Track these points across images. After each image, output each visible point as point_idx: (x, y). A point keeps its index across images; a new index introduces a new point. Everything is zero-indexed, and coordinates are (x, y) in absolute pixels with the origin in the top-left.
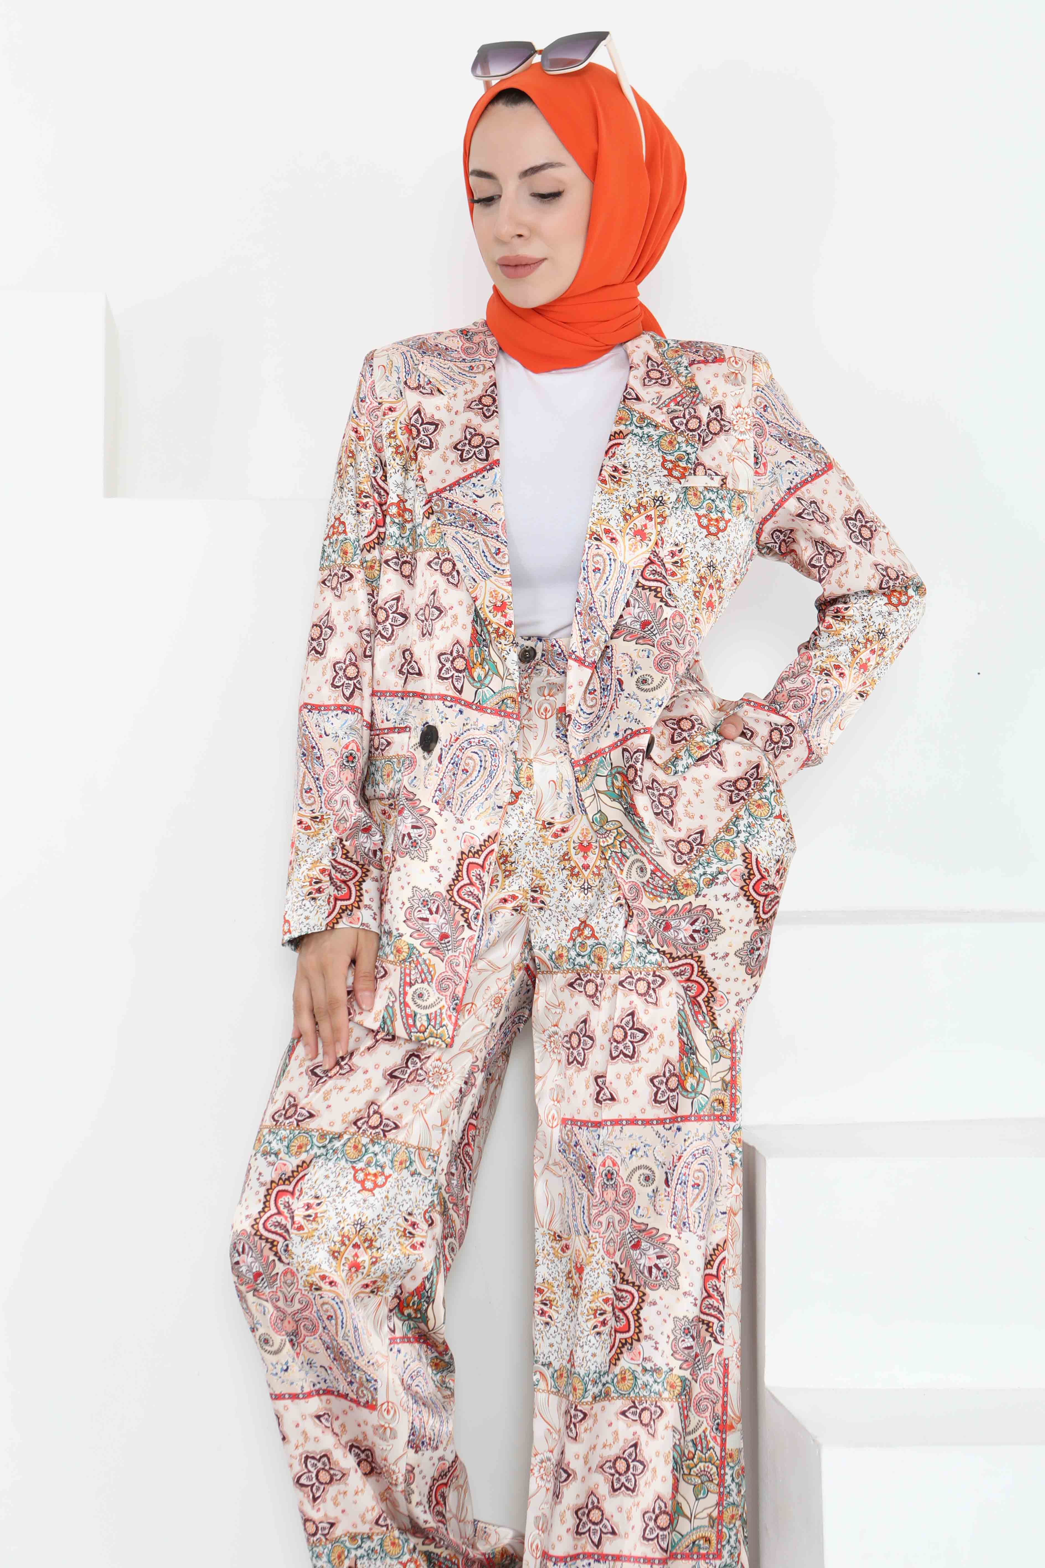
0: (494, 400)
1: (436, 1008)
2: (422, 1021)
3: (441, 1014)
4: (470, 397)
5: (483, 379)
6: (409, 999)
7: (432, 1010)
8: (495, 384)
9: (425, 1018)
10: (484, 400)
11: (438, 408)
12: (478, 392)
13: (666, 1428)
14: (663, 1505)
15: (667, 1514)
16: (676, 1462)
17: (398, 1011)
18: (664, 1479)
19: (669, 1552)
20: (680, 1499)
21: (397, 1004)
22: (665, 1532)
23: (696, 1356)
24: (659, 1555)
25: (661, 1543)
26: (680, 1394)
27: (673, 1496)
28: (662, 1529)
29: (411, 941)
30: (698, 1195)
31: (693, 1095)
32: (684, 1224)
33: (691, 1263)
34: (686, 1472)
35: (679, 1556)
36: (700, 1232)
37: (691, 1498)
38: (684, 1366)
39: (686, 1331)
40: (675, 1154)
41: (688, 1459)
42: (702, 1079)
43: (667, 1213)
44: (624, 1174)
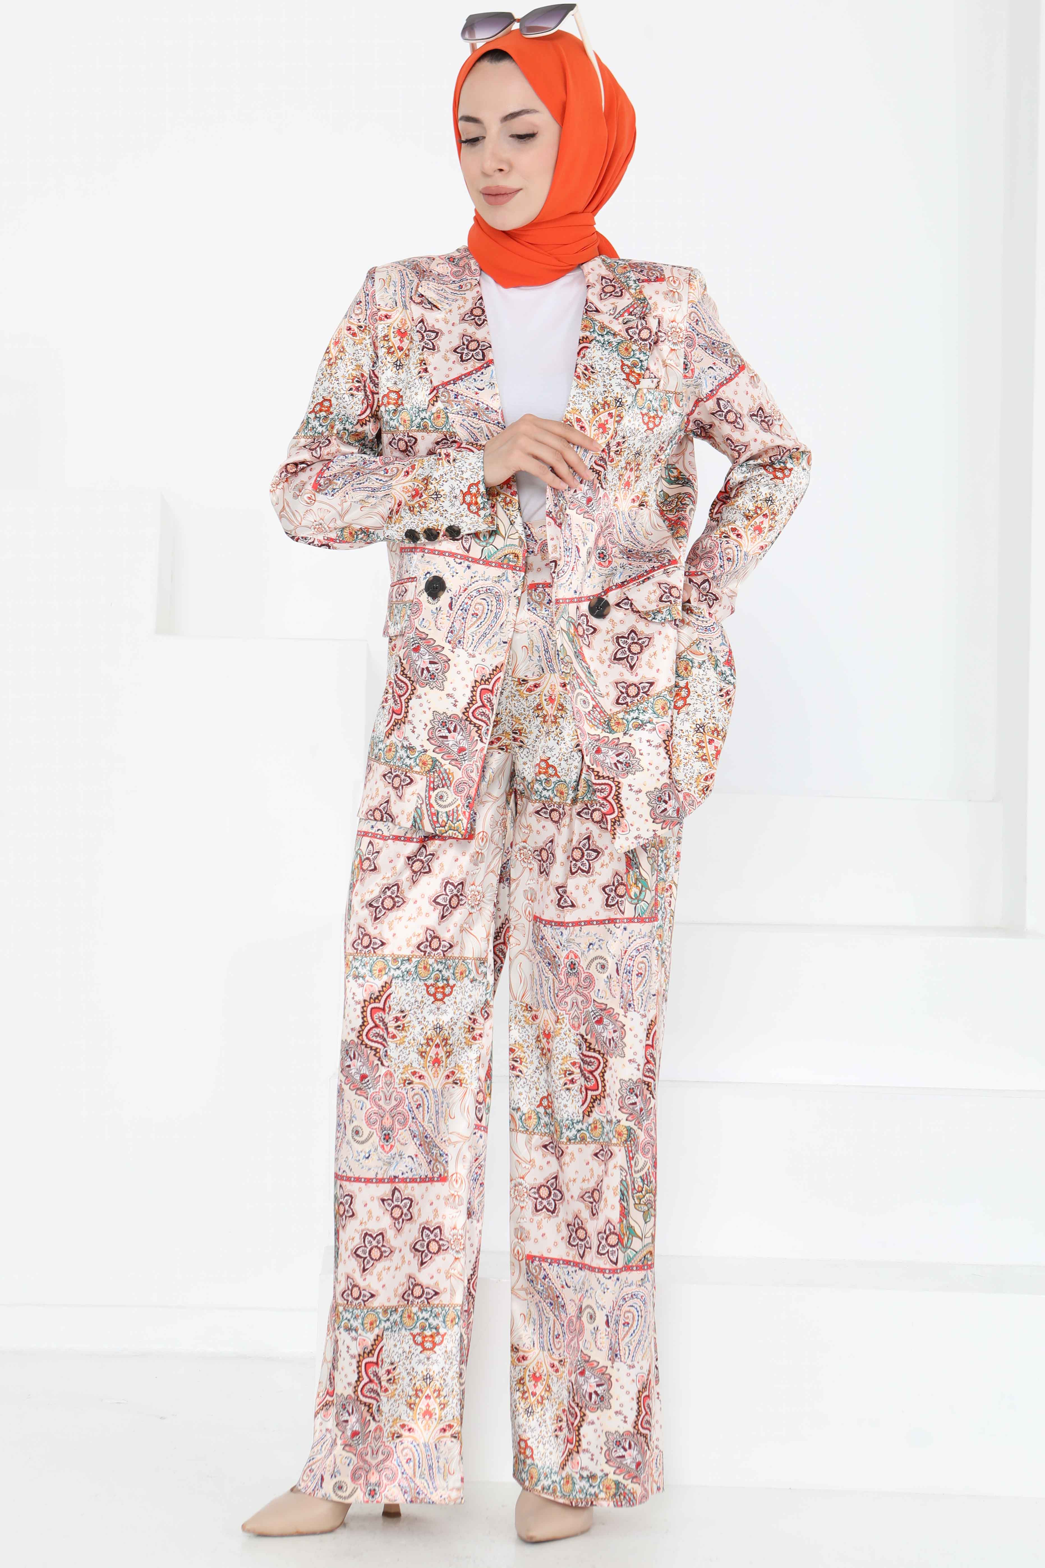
0: (483, 311)
1: (454, 806)
2: (443, 818)
3: (457, 811)
4: (463, 311)
5: (471, 295)
6: (433, 801)
7: (450, 808)
8: (481, 298)
9: (445, 815)
10: (475, 312)
11: (437, 321)
12: (469, 306)
13: (615, 1167)
14: (612, 1228)
15: (616, 1234)
16: (623, 1194)
17: (425, 811)
18: (613, 1207)
19: (620, 1264)
20: (632, 1223)
21: (424, 806)
22: (615, 1249)
23: (641, 1110)
24: (609, 1266)
25: (611, 1257)
26: (626, 1141)
27: (621, 1221)
28: (612, 1246)
29: (434, 755)
30: (641, 982)
31: (636, 901)
32: (630, 1005)
33: (636, 1036)
34: (637, 1201)
35: (634, 1268)
36: (642, 1012)
37: (641, 1222)
38: (630, 1118)
39: (631, 1091)
40: (622, 949)
41: (638, 1192)
42: (644, 889)
43: (618, 996)
44: (584, 964)
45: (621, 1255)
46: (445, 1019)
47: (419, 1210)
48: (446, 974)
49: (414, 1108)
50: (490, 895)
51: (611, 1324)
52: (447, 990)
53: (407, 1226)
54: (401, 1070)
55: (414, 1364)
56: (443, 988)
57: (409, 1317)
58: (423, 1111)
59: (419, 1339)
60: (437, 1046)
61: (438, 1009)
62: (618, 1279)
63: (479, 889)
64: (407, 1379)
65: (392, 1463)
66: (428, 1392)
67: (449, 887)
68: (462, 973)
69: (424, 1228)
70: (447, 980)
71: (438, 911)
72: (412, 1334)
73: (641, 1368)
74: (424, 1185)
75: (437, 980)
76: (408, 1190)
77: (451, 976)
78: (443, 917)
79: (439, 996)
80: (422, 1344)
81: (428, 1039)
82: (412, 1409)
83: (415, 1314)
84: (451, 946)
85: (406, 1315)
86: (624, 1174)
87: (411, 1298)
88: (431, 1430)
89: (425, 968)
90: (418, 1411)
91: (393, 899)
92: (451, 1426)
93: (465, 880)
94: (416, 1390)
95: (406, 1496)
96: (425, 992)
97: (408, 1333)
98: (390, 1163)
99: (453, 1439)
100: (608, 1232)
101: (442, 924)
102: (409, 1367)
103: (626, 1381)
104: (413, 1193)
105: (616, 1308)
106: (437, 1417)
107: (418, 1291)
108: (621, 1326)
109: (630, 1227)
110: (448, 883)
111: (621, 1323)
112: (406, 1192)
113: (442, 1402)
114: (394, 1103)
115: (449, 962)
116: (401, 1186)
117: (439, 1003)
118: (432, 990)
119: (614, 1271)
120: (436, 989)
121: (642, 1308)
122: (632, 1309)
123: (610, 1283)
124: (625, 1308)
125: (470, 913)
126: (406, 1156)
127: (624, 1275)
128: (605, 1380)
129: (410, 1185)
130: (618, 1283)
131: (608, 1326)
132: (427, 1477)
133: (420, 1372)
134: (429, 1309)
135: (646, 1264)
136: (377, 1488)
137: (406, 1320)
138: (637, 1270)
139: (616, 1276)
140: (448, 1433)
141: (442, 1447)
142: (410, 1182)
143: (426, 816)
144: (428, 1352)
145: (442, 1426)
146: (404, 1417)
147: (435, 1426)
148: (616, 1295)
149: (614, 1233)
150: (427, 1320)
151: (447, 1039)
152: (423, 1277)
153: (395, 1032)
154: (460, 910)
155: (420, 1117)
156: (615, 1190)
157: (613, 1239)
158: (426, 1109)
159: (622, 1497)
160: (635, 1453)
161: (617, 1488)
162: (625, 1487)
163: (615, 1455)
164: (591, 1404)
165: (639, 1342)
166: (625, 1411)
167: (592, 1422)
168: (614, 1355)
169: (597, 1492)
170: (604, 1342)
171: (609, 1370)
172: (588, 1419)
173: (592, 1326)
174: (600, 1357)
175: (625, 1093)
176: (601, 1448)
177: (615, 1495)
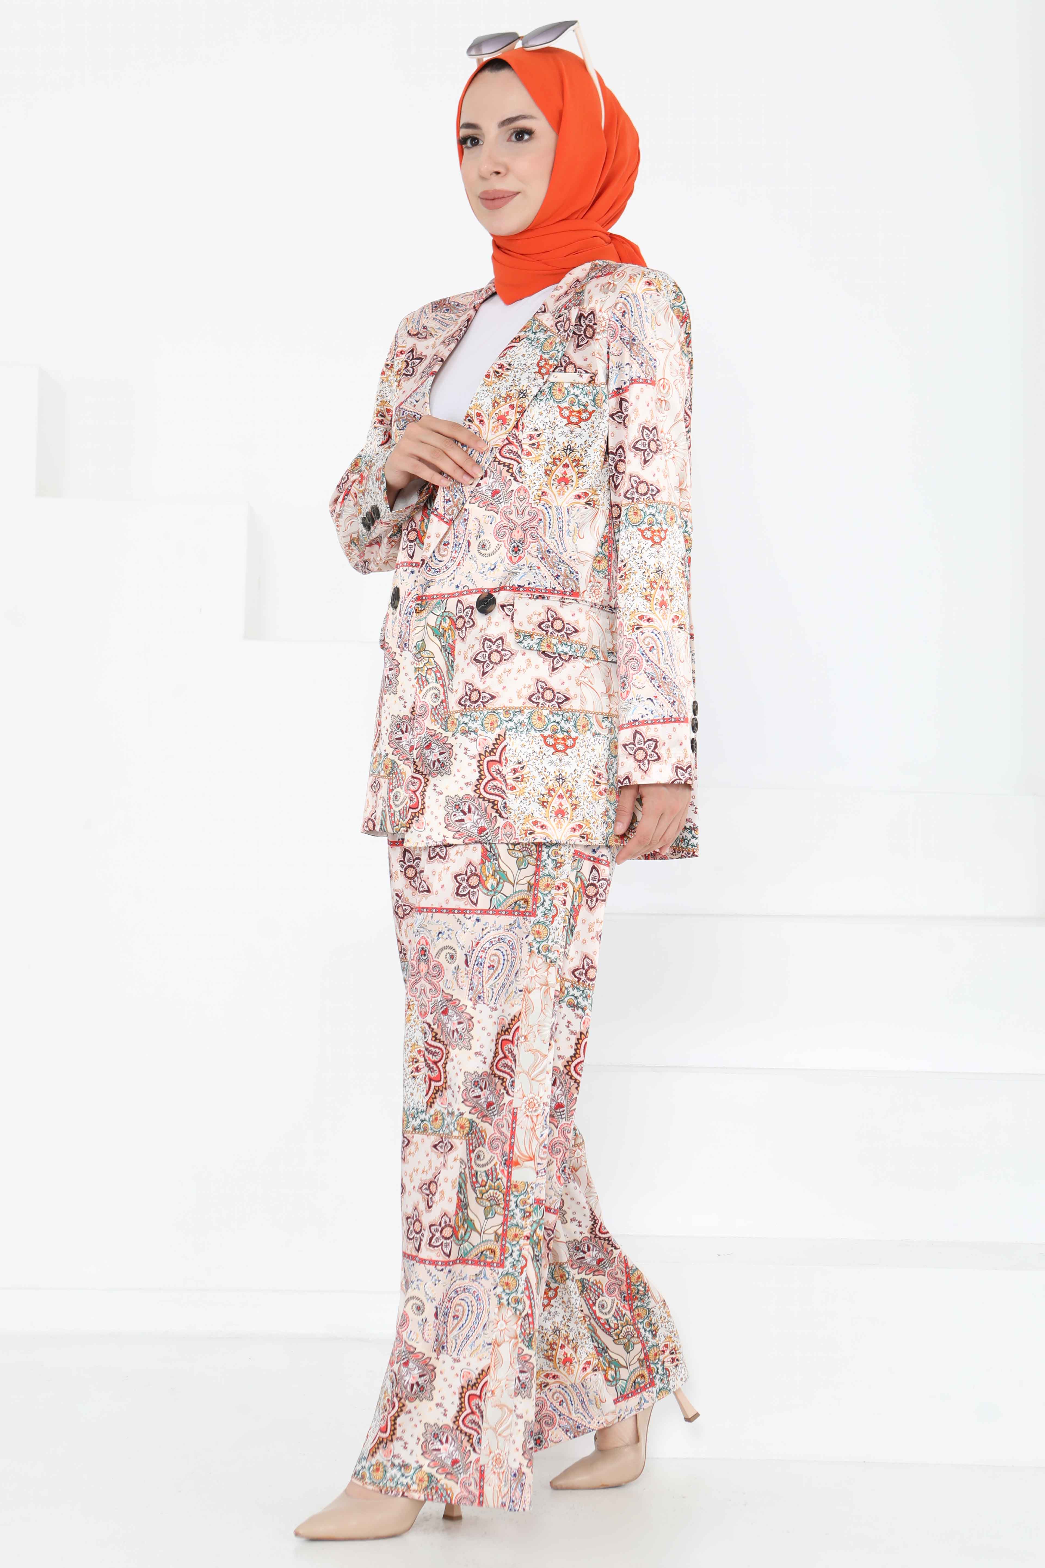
6: (392, 802)
8: (468, 319)
10: (455, 334)
13: (455, 1160)
14: (447, 1220)
15: (451, 1226)
16: (460, 1187)
18: (450, 1200)
19: (453, 1257)
20: (471, 1216)
22: (449, 1241)
23: (489, 1104)
24: (442, 1258)
25: (445, 1250)
26: (468, 1134)
27: (457, 1213)
28: (446, 1238)
29: (393, 758)
30: (492, 974)
31: (492, 893)
32: (479, 997)
33: (484, 1029)
34: (479, 1196)
35: (470, 1262)
36: (492, 1005)
37: (482, 1217)
38: (473, 1111)
39: (476, 1084)
40: (474, 940)
41: (481, 1186)
42: (502, 881)
43: (466, 988)
44: (433, 952)
45: (455, 1248)
51: (439, 1316)
62: (450, 1271)
73: (469, 1365)
86: (466, 1167)
100: (443, 1225)
103: (450, 1374)
105: (446, 1300)
108: (451, 1319)
109: (467, 1220)
111: (451, 1315)
119: (446, 1264)
121: (474, 1303)
122: (463, 1303)
123: (442, 1276)
124: (457, 1301)
127: (458, 1268)
128: (428, 1371)
130: (450, 1275)
131: (437, 1318)
135: (483, 1260)
138: (472, 1264)
139: (448, 1268)
148: (447, 1287)
149: (449, 1226)
156: (453, 1182)
157: (448, 1232)
159: (434, 1491)
160: (452, 1448)
161: (430, 1481)
162: (438, 1481)
163: (431, 1447)
164: (412, 1395)
165: (467, 1337)
166: (446, 1404)
167: (410, 1412)
168: (440, 1347)
169: (410, 1483)
170: (431, 1334)
171: (433, 1362)
172: (406, 1409)
173: (420, 1318)
174: (424, 1347)
175: (469, 1085)
176: (418, 1439)
177: (426, 1488)
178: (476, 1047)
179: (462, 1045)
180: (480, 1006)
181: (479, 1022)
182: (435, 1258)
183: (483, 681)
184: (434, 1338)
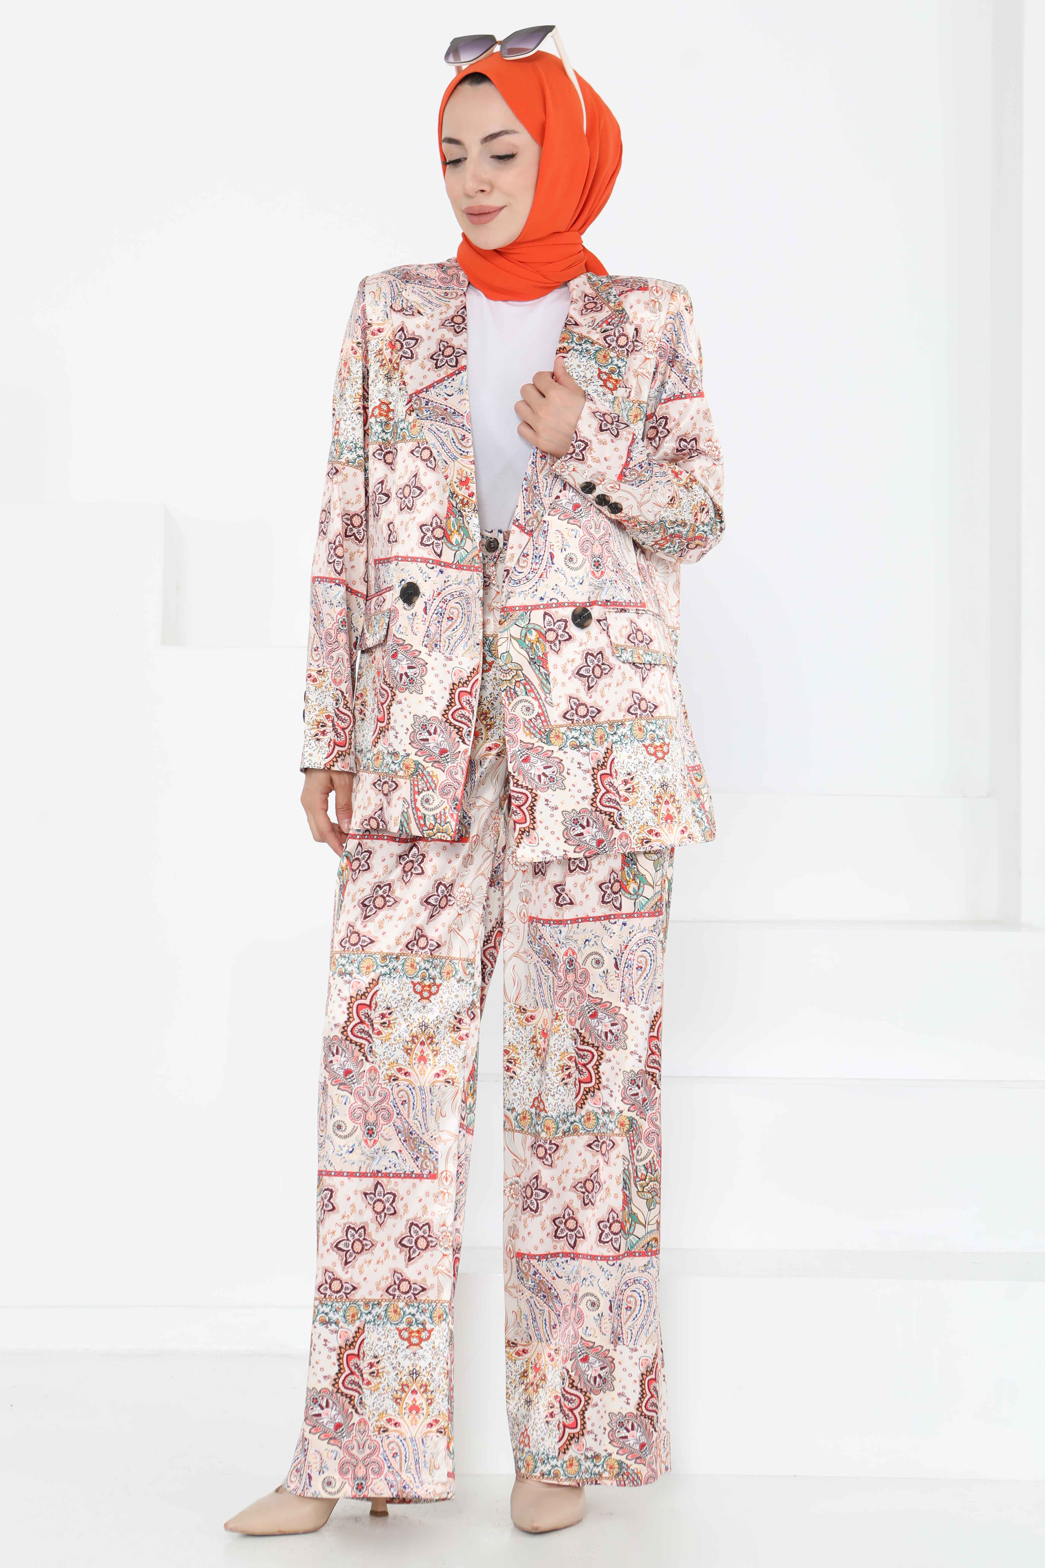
0: (464, 320)
1: (441, 809)
2: (430, 821)
3: (445, 813)
4: (444, 317)
5: (455, 303)
6: (418, 805)
7: (437, 811)
8: (465, 308)
9: (432, 818)
10: (455, 320)
11: (418, 326)
12: (451, 313)
13: (618, 1157)
14: (615, 1216)
15: (619, 1222)
16: (625, 1183)
17: (411, 815)
18: (616, 1196)
19: (622, 1251)
20: (635, 1210)
21: (410, 810)
22: (618, 1236)
23: (644, 1100)
24: (613, 1253)
25: (615, 1245)
26: (628, 1131)
27: (624, 1209)
28: (615, 1234)
29: (416, 758)
30: (641, 975)
31: (635, 897)
32: (631, 998)
33: (637, 1028)
34: (640, 1190)
35: (637, 1254)
36: (643, 1005)
37: (645, 1209)
38: (632, 1109)
39: (633, 1082)
40: (622, 944)
41: (641, 1180)
42: (642, 884)
43: (618, 990)
44: (580, 960)
45: (623, 1241)
46: (430, 1018)
47: (406, 1206)
48: (433, 973)
49: (399, 1104)
50: (480, 897)
51: (614, 1309)
52: (434, 989)
53: (390, 1221)
54: (387, 1067)
55: (400, 1359)
56: (429, 986)
57: (395, 1311)
58: (409, 1107)
59: (405, 1334)
60: (422, 1043)
61: (424, 1007)
62: (620, 1265)
63: (468, 890)
64: (393, 1374)
65: (379, 1457)
66: (414, 1387)
67: (442, 888)
68: (448, 973)
69: (412, 1224)
70: (434, 979)
71: (428, 911)
72: (397, 1329)
73: (645, 1352)
74: (409, 1181)
75: (424, 978)
76: (390, 1185)
77: (438, 975)
78: (432, 916)
79: (426, 994)
80: (408, 1340)
81: (413, 1036)
82: (398, 1403)
83: (402, 1309)
84: (439, 946)
85: (391, 1309)
86: (627, 1163)
87: (397, 1293)
88: (418, 1425)
89: (412, 966)
90: (404, 1406)
91: (384, 898)
92: (437, 1421)
93: (454, 881)
94: (403, 1385)
95: (392, 1489)
96: (411, 990)
97: (393, 1327)
98: (373, 1158)
99: (439, 1434)
100: (611, 1221)
101: (430, 924)
102: (394, 1362)
103: (628, 1364)
104: (396, 1188)
105: (618, 1293)
106: (424, 1412)
107: (404, 1286)
108: (624, 1310)
109: (632, 1214)
110: (440, 884)
111: (624, 1307)
112: (389, 1187)
113: (430, 1397)
114: (378, 1098)
115: (436, 962)
116: (384, 1181)
117: (425, 1001)
118: (419, 988)
119: (616, 1258)
120: (423, 987)
121: (646, 1293)
122: (635, 1294)
123: (613, 1270)
124: (628, 1292)
125: (459, 914)
126: (390, 1151)
127: (626, 1261)
128: (609, 1363)
129: (393, 1180)
130: (620, 1268)
131: (611, 1311)
132: (413, 1471)
133: (406, 1368)
134: (416, 1305)
135: (651, 1249)
136: (364, 1482)
137: (391, 1314)
138: (639, 1256)
139: (619, 1262)
140: (434, 1429)
141: (428, 1442)
142: (393, 1177)
143: (413, 820)
144: (415, 1347)
145: (429, 1420)
146: (390, 1412)
147: (423, 1421)
148: (618, 1280)
149: (618, 1221)
150: (413, 1315)
151: (432, 1038)
152: (411, 1272)
153: (381, 1028)
154: (448, 910)
155: (405, 1113)
156: (618, 1179)
157: (616, 1227)
158: (412, 1106)
159: (625, 1477)
160: (639, 1434)
161: (621, 1468)
162: (628, 1467)
163: (618, 1435)
164: (595, 1388)
165: (642, 1327)
166: (628, 1393)
167: (596, 1405)
168: (617, 1339)
169: (601, 1471)
170: (607, 1327)
171: (612, 1354)
172: (592, 1402)
173: (595, 1314)
174: (603, 1341)
175: (626, 1083)
176: (605, 1429)
177: (618, 1475)
178: (631, 1047)
179: (619, 1046)
180: (632, 1007)
181: (632, 1022)
182: (606, 1254)
183: (589, 695)
184: (610, 1331)
